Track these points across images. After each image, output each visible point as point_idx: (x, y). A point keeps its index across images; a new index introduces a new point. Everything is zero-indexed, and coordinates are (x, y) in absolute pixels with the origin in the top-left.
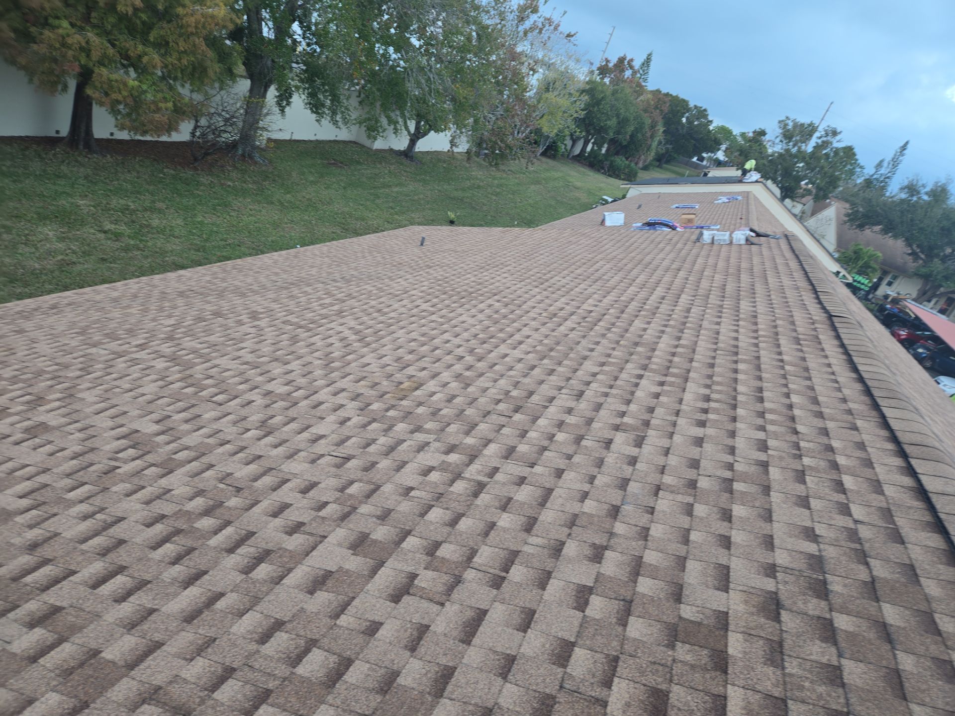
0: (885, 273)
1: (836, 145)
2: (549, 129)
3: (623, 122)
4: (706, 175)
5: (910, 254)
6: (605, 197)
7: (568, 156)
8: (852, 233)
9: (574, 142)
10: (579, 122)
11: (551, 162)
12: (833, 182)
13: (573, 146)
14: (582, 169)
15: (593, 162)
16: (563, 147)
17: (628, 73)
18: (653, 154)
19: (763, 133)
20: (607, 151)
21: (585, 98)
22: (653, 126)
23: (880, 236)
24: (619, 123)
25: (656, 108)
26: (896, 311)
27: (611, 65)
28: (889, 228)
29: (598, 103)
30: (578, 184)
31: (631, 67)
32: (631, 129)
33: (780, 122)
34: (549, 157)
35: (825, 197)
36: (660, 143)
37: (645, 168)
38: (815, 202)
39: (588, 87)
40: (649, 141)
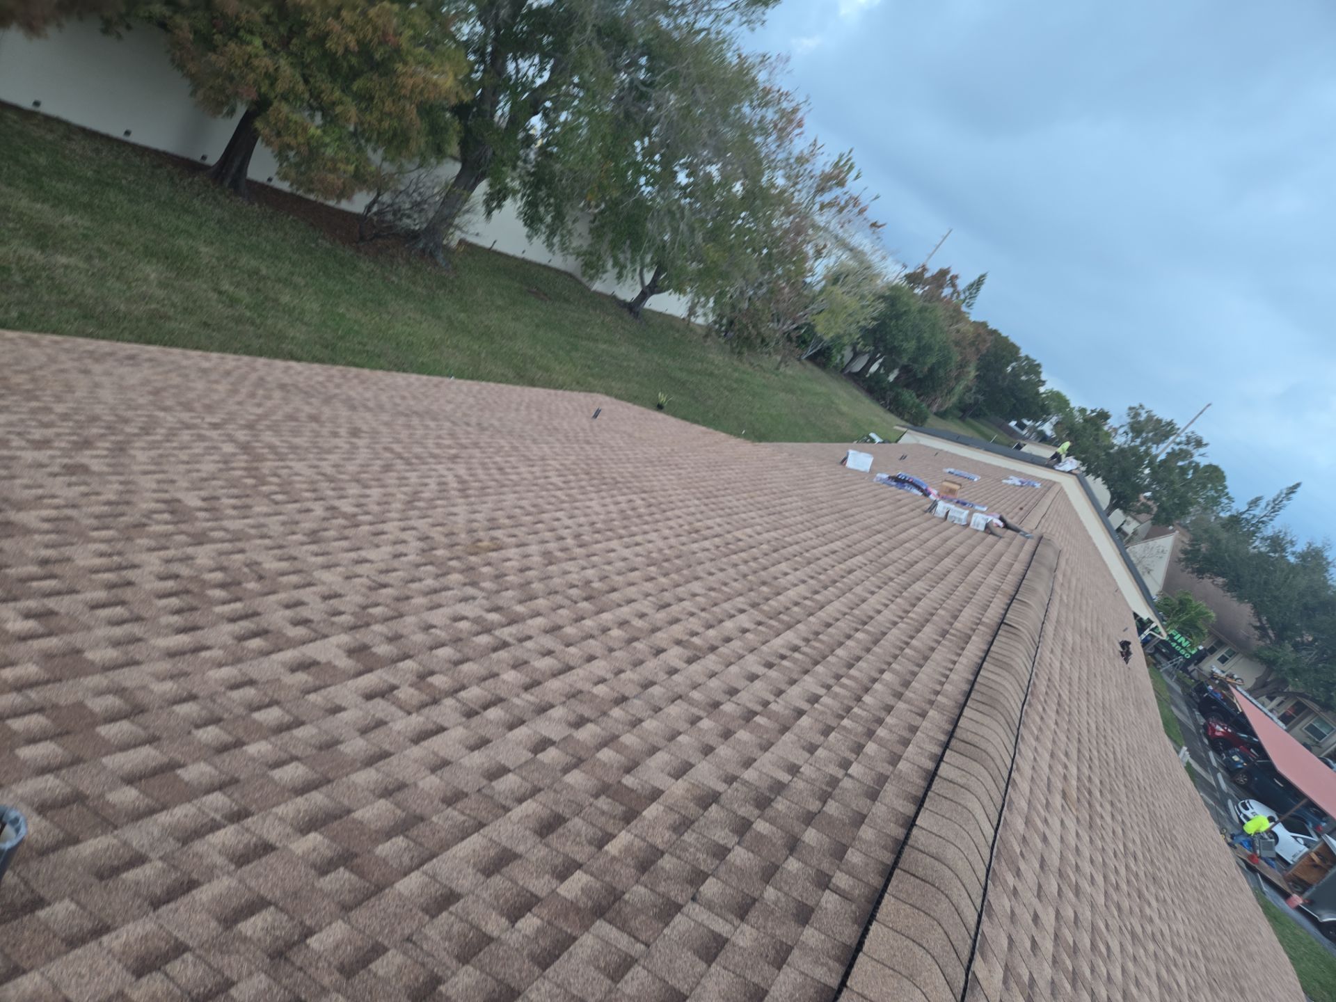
0: (1220, 644)
1: (1196, 458)
2: (825, 329)
3: (923, 350)
4: (1019, 447)
5: (1256, 628)
6: (872, 435)
7: (843, 370)
8: (1187, 578)
9: (856, 355)
10: (867, 333)
11: (817, 372)
12: (1182, 507)
13: (853, 360)
14: (856, 392)
15: (873, 388)
16: (839, 357)
17: (947, 291)
18: (954, 399)
19: (1103, 416)
20: (896, 378)
21: (882, 306)
22: (962, 366)
23: (1221, 592)
24: (919, 349)
25: (972, 344)
26: (1219, 696)
27: (927, 275)
28: (1235, 586)
29: (898, 317)
30: (845, 409)
31: (954, 285)
32: (931, 360)
33: (1131, 409)
34: (818, 365)
35: (1168, 522)
36: (968, 389)
37: (942, 415)
38: (1153, 524)
39: (888, 293)
40: (952, 383)
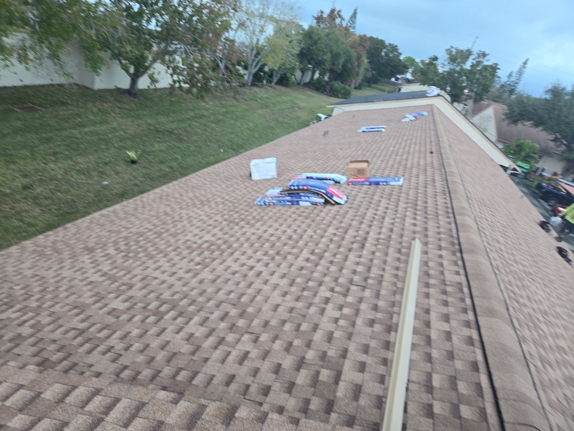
1: (486, 63)
4: (400, 89)
6: (320, 115)
7: (299, 84)
8: (509, 127)
13: (302, 76)
15: (318, 87)
16: (294, 78)
17: (338, 21)
18: (361, 77)
19: (436, 59)
20: (329, 78)
22: (359, 58)
24: (333, 57)
25: (360, 44)
27: (325, 15)
28: (539, 123)
29: (315, 43)
31: (340, 16)
32: (341, 61)
33: (447, 50)
34: (283, 85)
35: (481, 99)
36: (366, 70)
37: (357, 88)
38: (474, 103)
40: (357, 69)
